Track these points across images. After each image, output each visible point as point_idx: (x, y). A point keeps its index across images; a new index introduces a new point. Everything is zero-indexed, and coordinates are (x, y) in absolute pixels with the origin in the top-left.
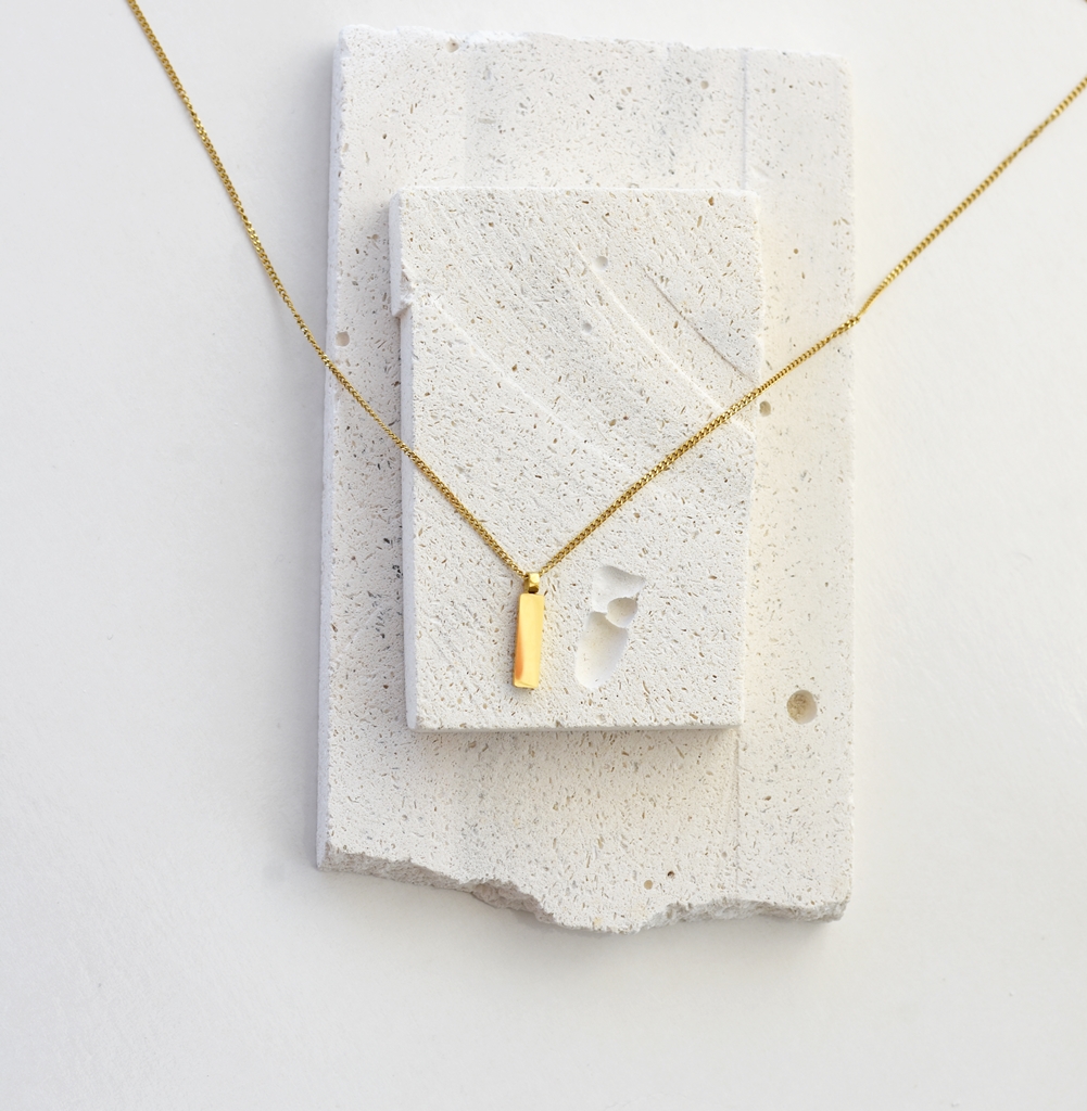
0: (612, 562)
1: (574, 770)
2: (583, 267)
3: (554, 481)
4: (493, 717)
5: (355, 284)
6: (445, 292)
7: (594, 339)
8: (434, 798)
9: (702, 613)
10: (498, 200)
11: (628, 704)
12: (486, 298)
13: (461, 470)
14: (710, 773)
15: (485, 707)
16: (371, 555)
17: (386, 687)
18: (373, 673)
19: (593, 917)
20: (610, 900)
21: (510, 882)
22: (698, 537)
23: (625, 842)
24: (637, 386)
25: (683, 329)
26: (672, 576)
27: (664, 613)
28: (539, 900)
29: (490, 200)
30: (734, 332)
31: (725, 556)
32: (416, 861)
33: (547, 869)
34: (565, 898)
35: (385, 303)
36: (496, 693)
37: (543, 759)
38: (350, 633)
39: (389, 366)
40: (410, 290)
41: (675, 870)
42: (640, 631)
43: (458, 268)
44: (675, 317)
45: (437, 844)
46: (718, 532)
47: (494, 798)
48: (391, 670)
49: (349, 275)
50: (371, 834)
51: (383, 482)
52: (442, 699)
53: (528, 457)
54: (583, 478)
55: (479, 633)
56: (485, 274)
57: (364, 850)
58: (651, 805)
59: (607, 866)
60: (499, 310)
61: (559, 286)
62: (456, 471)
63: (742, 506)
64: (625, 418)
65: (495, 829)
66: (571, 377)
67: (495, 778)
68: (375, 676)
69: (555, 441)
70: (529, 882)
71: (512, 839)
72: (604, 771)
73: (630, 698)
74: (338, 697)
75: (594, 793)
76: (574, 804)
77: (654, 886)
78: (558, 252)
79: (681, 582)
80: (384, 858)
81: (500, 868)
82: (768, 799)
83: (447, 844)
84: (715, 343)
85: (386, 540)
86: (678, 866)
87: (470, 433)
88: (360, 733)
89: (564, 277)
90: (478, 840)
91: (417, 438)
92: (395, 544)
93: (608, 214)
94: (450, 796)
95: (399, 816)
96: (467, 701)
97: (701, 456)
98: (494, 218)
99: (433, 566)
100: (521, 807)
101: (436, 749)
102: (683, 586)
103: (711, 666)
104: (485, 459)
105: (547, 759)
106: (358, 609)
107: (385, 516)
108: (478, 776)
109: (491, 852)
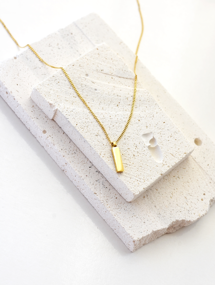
0: (143, 133)
1: (168, 187)
2: (84, 79)
3: (117, 125)
4: (148, 182)
5: (37, 119)
6: (61, 102)
7: (99, 91)
8: (146, 214)
9: (168, 131)
10: (56, 76)
11: (171, 160)
12: (71, 97)
13: (97, 136)
14: (193, 168)
15: (145, 181)
16: (90, 173)
17: (116, 198)
18: (111, 197)
19: (198, 215)
20: (198, 209)
21: (176, 220)
22: (154, 116)
23: (190, 194)
24: (116, 95)
25: (114, 78)
26: (156, 128)
27: (161, 136)
28: (185, 219)
29: (54, 77)
30: (124, 72)
31: (163, 117)
32: (154, 230)
33: (181, 212)
34: (189, 215)
35: (47, 118)
36: (144, 177)
37: (160, 189)
38: (99, 192)
39: (59, 131)
40: (54, 106)
41: (204, 193)
42: (160, 143)
43: (60, 95)
44: (111, 77)
45: (155, 223)
46: (157, 113)
47: (158, 205)
48: (114, 194)
49: (34, 118)
50: (141, 231)
51: (79, 156)
52: (135, 186)
53: (108, 123)
54: (122, 120)
55: (130, 167)
56: (66, 93)
57: (142, 236)
58: (188, 183)
59: (191, 202)
60: (75, 98)
61: (83, 85)
62: (96, 136)
63: (157, 105)
64: (119, 103)
65: (164, 211)
66: (102, 102)
67: (154, 200)
68: (112, 197)
69: (110, 117)
70: (180, 217)
71: (169, 211)
72: (174, 183)
73: (170, 158)
74: (109, 207)
75: (176, 189)
76: (174, 194)
77: (203, 199)
78: (77, 79)
79: (159, 128)
80: (148, 234)
81: (172, 219)
82: (208, 165)
83: (157, 221)
84: (123, 76)
85: (90, 167)
86: (204, 192)
87: (92, 127)
88: (120, 212)
89: (82, 83)
90: (163, 216)
91: (82, 135)
92: (92, 167)
93: (80, 65)
94: (149, 211)
95: (143, 223)
96: (140, 183)
97: (140, 101)
98: (58, 80)
99: (109, 160)
100: (165, 203)
101: (138, 203)
102: (160, 128)
103: (180, 141)
104: (100, 130)
105: (161, 189)
106: (97, 186)
107: (85, 162)
108: (151, 203)
109: (167, 217)
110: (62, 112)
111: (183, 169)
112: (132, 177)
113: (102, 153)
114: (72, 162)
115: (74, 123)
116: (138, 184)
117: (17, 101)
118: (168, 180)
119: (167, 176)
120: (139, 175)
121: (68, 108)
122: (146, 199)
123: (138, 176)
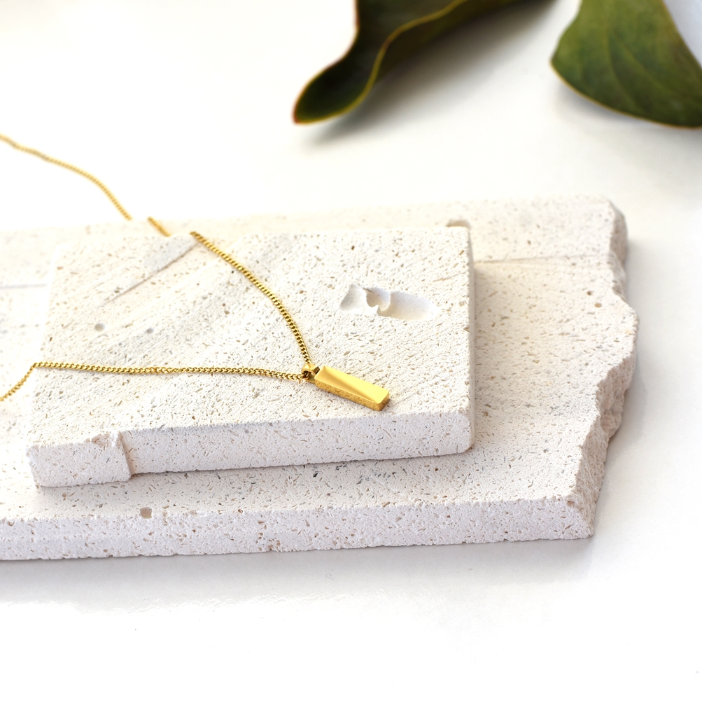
0: (337, 305)
1: (507, 353)
2: (102, 337)
3: (271, 339)
4: (460, 365)
5: (101, 506)
6: (111, 416)
7: (160, 327)
8: (529, 435)
9: (380, 253)
10: (42, 390)
11: (451, 289)
12: (120, 391)
13: (257, 395)
14: (510, 277)
15: (451, 371)
16: (327, 484)
17: (437, 470)
18: (425, 478)
19: (625, 335)
20: (611, 326)
21: (598, 385)
22: (321, 257)
23: (565, 320)
24: (200, 300)
25: (158, 279)
26: (349, 270)
27: (379, 273)
28: (612, 367)
29: (41, 395)
30: (163, 250)
31: (337, 242)
32: (582, 442)
33: (587, 364)
34: (610, 352)
35: (119, 486)
36: (441, 364)
37: (497, 371)
38: (391, 494)
39: (171, 481)
40: (107, 436)
41: (586, 291)
42: (393, 285)
43: (93, 408)
44: (148, 284)
45: (567, 430)
46: (318, 248)
47: (529, 398)
48: (423, 467)
49: (93, 510)
50: (560, 471)
51: (267, 480)
52: (445, 397)
53: (250, 356)
54: (269, 324)
55: (391, 378)
56: (100, 393)
57: (573, 475)
58: (534, 309)
59: (583, 330)
60: (130, 383)
61: (115, 349)
62: (258, 397)
63: (298, 237)
64: (224, 305)
65: (554, 396)
66: (189, 338)
67: (512, 398)
68: (427, 477)
69: (239, 341)
70: (599, 372)
71: (563, 386)
72: (508, 335)
73: (446, 288)
74: (444, 499)
75: (526, 340)
76: (535, 352)
77: (599, 302)
78: (88, 352)
79: (356, 264)
80: (580, 462)
81: (587, 391)
82: (529, 242)
83: (567, 424)
84: (170, 260)
85: (315, 476)
86: (583, 290)
87: (228, 390)
88: (475, 483)
89: (108, 347)
90: (564, 406)
91: (229, 422)
92: (318, 470)
93: (62, 325)
94: (528, 424)
95: (543, 454)
96: (445, 383)
97: (258, 262)
98: (56, 391)
99: (335, 407)
100: (537, 382)
101: (489, 436)
102: (359, 263)
103: (422, 245)
104: (249, 381)
105: (498, 369)
106: (371, 489)
107: (294, 478)
108: (511, 409)
109: (574, 397)
110: (135, 428)
111: (494, 297)
112: (419, 388)
113: (309, 411)
114: (268, 504)
115: (186, 421)
116: (446, 389)
117: (22, 520)
118: (491, 343)
119: (480, 337)
120: (428, 372)
121: (138, 411)
122: (492, 412)
123: (427, 377)
